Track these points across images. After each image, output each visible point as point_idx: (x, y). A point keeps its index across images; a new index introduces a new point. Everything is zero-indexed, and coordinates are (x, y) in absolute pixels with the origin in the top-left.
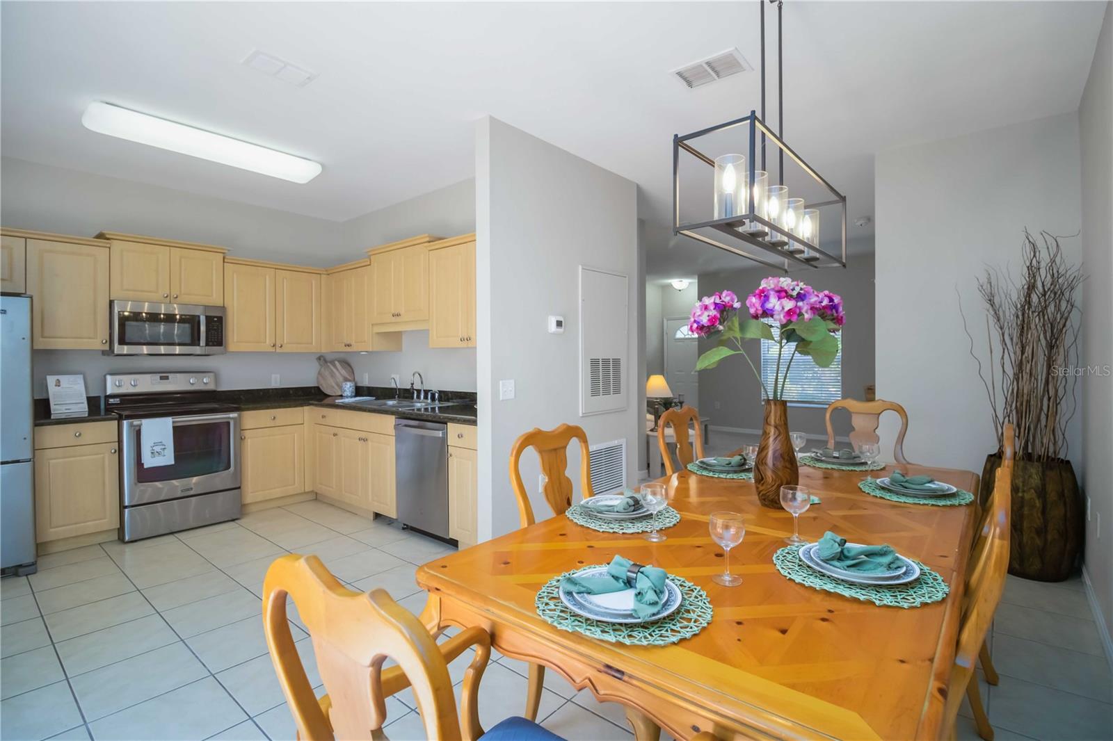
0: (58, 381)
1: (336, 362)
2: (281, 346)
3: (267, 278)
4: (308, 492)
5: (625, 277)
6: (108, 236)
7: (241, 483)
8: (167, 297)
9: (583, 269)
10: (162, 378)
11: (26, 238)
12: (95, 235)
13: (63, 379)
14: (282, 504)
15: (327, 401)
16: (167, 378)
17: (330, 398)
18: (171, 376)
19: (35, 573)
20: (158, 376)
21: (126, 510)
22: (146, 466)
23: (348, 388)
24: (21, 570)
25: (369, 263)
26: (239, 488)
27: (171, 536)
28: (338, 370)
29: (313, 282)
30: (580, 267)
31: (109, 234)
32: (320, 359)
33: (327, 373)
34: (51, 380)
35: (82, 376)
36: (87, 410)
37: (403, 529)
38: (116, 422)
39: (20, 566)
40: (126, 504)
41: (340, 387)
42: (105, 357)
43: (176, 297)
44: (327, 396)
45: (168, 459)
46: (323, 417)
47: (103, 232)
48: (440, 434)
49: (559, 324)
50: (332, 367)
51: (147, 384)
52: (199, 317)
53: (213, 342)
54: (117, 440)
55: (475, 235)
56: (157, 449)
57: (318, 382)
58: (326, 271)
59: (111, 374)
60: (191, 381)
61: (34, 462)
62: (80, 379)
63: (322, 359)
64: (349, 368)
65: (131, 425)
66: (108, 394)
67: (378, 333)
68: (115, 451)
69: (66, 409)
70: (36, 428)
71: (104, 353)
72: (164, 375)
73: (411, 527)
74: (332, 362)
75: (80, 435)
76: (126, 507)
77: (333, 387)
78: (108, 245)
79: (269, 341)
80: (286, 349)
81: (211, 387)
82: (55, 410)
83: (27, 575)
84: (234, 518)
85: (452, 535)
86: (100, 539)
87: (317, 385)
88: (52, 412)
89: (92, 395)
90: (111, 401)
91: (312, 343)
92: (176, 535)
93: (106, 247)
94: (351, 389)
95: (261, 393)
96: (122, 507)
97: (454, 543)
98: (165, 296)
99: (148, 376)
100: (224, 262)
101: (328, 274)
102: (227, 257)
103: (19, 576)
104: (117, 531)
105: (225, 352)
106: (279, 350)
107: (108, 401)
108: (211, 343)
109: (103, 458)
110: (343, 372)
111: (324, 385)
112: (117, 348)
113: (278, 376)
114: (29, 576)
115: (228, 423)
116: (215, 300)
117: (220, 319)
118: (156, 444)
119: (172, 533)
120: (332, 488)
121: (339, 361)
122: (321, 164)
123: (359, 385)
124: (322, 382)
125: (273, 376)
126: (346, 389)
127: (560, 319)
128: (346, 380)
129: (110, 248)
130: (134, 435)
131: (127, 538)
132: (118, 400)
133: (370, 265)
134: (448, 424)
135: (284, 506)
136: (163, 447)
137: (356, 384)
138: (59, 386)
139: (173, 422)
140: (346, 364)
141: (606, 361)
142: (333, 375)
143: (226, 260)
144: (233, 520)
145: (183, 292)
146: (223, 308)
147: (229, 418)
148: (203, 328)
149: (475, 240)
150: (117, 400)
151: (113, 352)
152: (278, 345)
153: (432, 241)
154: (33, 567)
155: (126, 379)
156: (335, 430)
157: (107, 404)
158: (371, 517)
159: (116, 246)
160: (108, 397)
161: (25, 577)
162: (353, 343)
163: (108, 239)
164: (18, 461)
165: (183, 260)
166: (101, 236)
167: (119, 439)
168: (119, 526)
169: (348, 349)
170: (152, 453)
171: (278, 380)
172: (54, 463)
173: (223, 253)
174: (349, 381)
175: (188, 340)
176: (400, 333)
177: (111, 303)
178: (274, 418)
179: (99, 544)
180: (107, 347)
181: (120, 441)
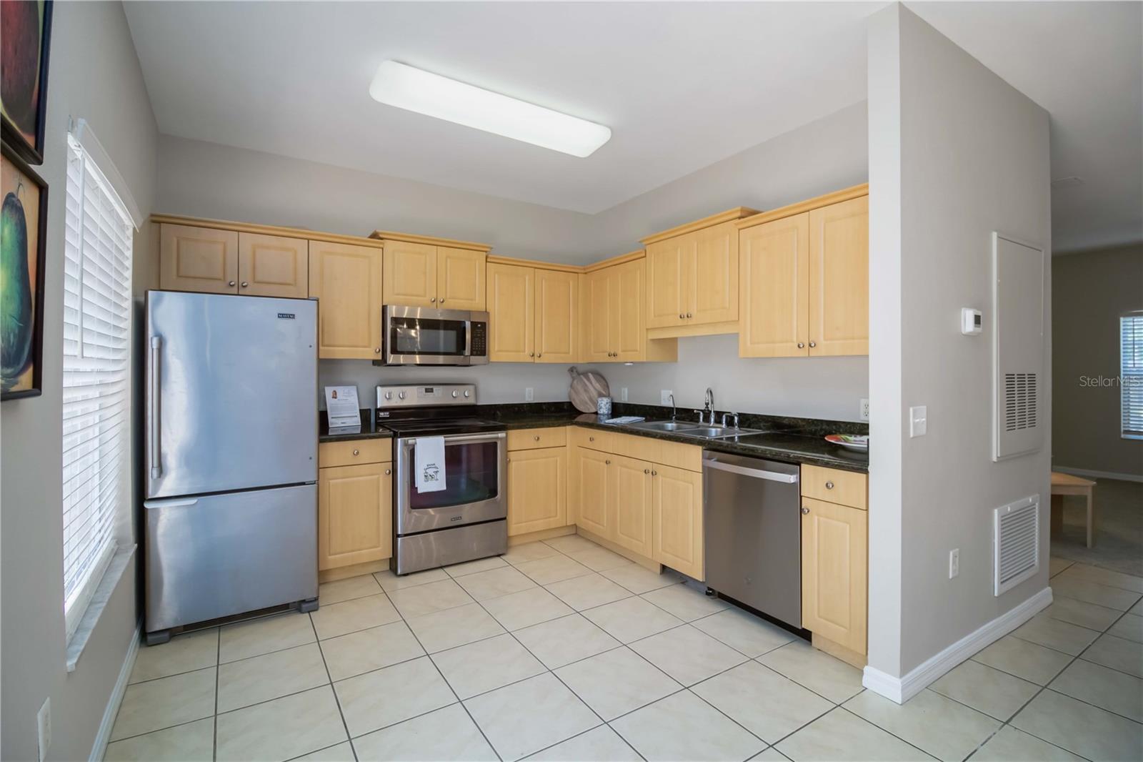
0: (335, 392)
1: (591, 376)
2: (540, 356)
3: (527, 278)
4: (569, 526)
5: (1040, 251)
6: (381, 236)
7: (507, 514)
8: (434, 301)
9: (999, 237)
10: (427, 391)
11: (308, 240)
12: (369, 235)
13: (340, 390)
14: (543, 537)
15: (580, 419)
16: (432, 391)
17: (584, 415)
18: (435, 388)
19: (316, 610)
20: (423, 389)
21: (399, 539)
22: (420, 491)
23: (604, 406)
24: (304, 606)
25: (644, 255)
26: (505, 519)
27: (440, 572)
28: (591, 383)
29: (571, 283)
30: (995, 235)
31: (382, 233)
32: (572, 371)
33: (580, 388)
34: (329, 391)
35: (355, 387)
36: (360, 424)
37: (708, 594)
38: (390, 439)
39: (304, 601)
40: (399, 533)
41: (595, 404)
42: (376, 367)
43: (443, 302)
44: (581, 413)
45: (439, 484)
46: (591, 439)
47: (377, 231)
48: (792, 479)
49: (977, 320)
50: (585, 380)
51: (413, 397)
52: (464, 322)
53: (477, 351)
54: (391, 459)
55: (867, 187)
56: (431, 471)
57: (570, 397)
58: (584, 269)
59: (382, 386)
60: (454, 394)
61: (318, 484)
62: (353, 390)
63: (575, 371)
64: (604, 382)
65: (406, 444)
66: (379, 407)
67: (653, 340)
68: (390, 473)
69: (342, 423)
70: (321, 444)
71: (375, 363)
72: (429, 386)
73: (719, 593)
74: (585, 374)
75: (358, 453)
76: (398, 536)
77: (587, 403)
78: (381, 246)
79: (528, 352)
80: (545, 359)
81: (471, 401)
82: (332, 424)
83: (309, 612)
84: (500, 553)
85: (806, 625)
86: (373, 569)
87: (568, 400)
88: (330, 426)
89: (363, 408)
90: (382, 414)
91: (569, 353)
92: (446, 569)
93: (380, 248)
94: (607, 406)
95: (516, 409)
96: (395, 536)
97: (806, 635)
98: (433, 300)
99: (415, 388)
100: (486, 261)
101: (586, 273)
102: (490, 256)
103: (303, 613)
104: (389, 561)
105: (488, 362)
106: (537, 360)
107: (379, 414)
108: (475, 353)
109: (378, 478)
110: (598, 386)
111: (577, 401)
112: (391, 359)
113: (532, 389)
114: (311, 613)
115: (495, 444)
116: (477, 304)
117: (484, 325)
118: (429, 466)
119: (441, 567)
120: (603, 526)
121: (592, 373)
122: (610, 127)
123: (616, 401)
124: (574, 396)
125: (527, 389)
126: (602, 405)
127: (979, 313)
128: (601, 395)
129: (383, 249)
130: (407, 455)
131: (399, 572)
132: (388, 413)
133: (645, 257)
134: (802, 465)
135: (545, 540)
136: (436, 470)
137: (612, 400)
138: (336, 398)
139: (446, 442)
140: (600, 377)
141: (1021, 376)
142: (586, 391)
143: (488, 260)
144: (499, 556)
145: (448, 296)
146: (486, 313)
147: (497, 438)
148: (468, 336)
149: (867, 194)
150: (386, 414)
151: (385, 361)
152: (537, 354)
153: (743, 217)
154: (316, 603)
155: (396, 391)
156: (608, 457)
157: (377, 417)
158: (658, 570)
159: (389, 245)
160: (378, 410)
161: (307, 614)
162: (619, 352)
163: (382, 239)
164: (303, 484)
165: (448, 260)
166: (375, 236)
167: (393, 459)
168: (391, 556)
169: (613, 359)
170: (426, 476)
171: (532, 394)
172: (335, 482)
173: (486, 252)
174: (604, 396)
175: (453, 349)
176: (674, 340)
177: (384, 309)
178: (538, 438)
179: (372, 574)
180: (379, 357)
181: (394, 461)
